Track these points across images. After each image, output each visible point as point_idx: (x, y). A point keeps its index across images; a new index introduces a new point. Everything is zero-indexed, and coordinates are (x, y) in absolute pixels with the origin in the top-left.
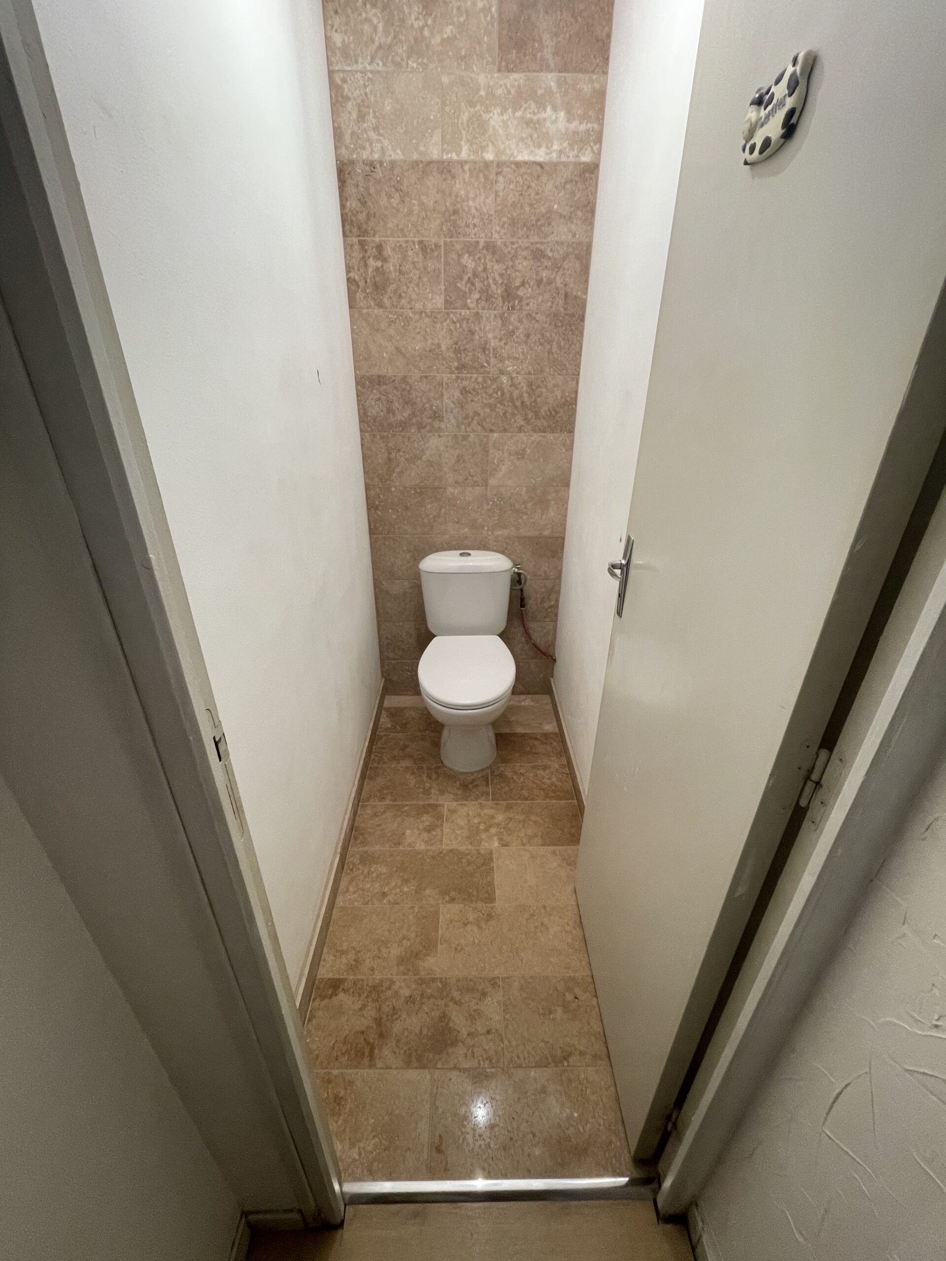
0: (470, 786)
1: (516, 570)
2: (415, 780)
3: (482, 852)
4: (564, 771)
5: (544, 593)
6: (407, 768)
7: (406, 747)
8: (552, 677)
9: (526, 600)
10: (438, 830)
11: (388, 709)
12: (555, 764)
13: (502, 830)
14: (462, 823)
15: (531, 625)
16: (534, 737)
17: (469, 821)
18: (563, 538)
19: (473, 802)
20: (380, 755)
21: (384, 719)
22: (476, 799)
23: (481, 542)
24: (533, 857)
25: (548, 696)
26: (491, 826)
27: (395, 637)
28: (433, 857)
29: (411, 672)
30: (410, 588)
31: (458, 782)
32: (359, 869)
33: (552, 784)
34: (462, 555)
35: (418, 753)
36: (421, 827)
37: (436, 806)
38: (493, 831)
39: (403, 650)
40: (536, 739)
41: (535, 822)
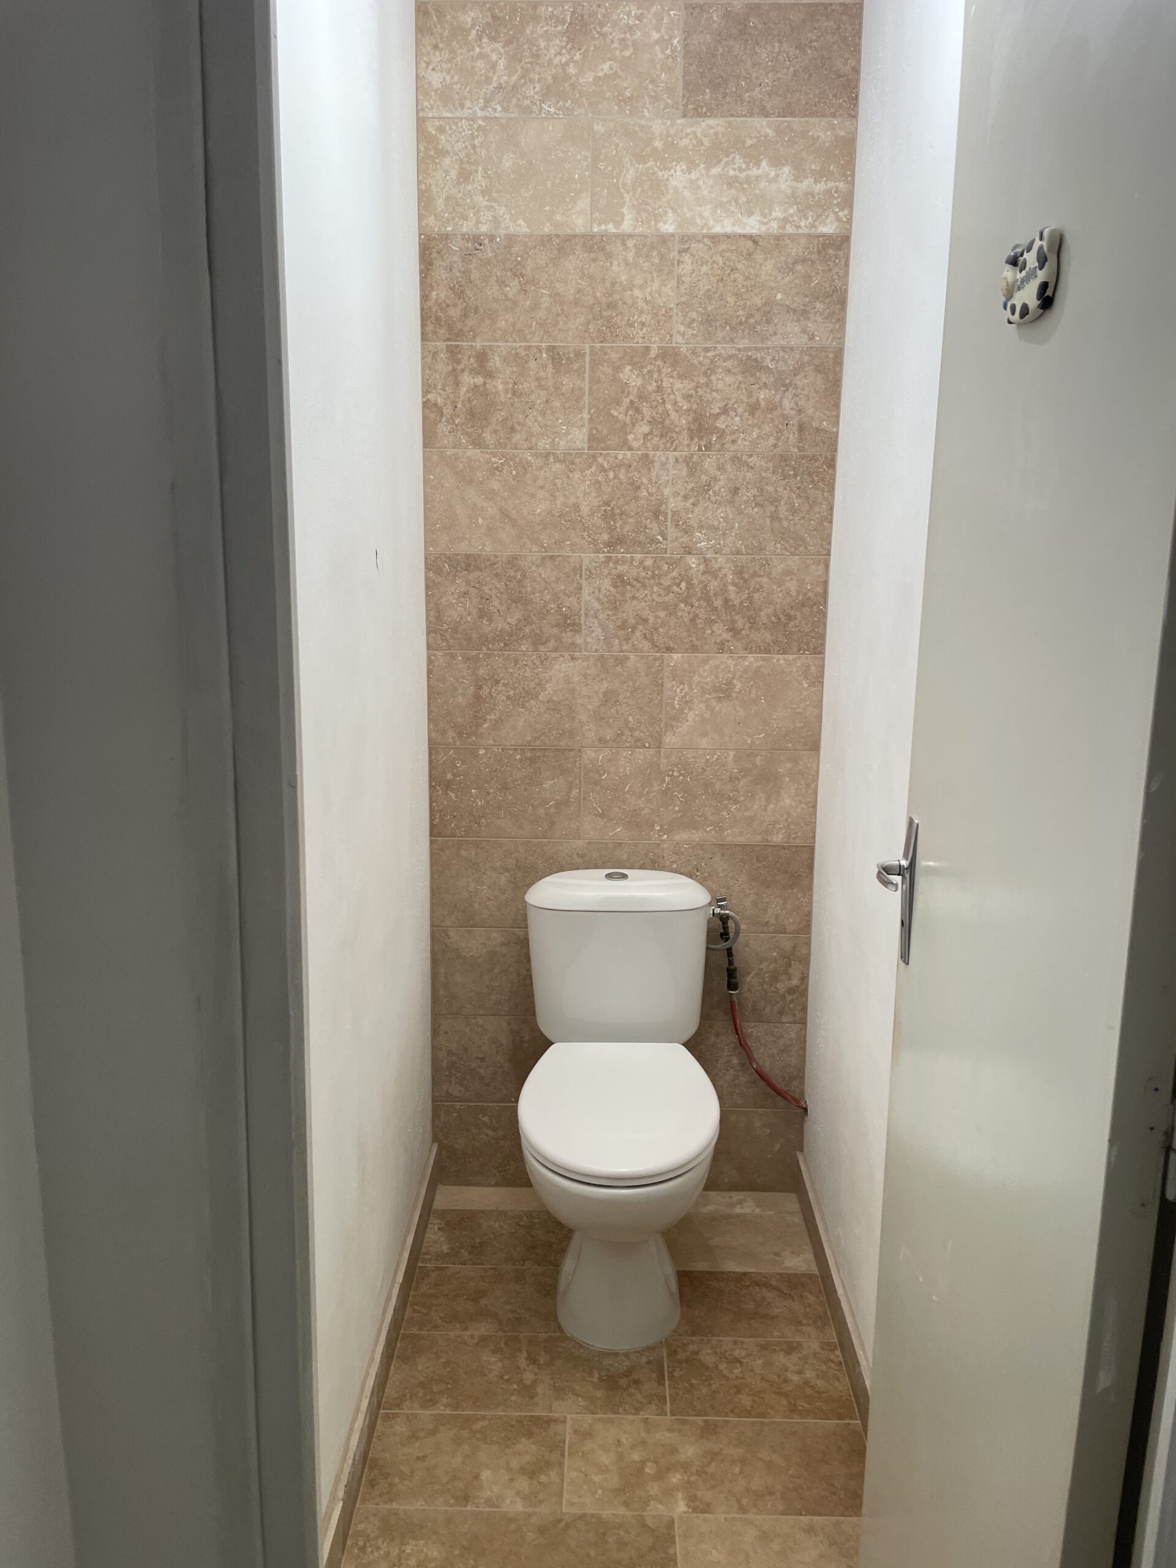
0: (623, 1382)
1: (718, 910)
2: (500, 1364)
3: (649, 1522)
4: (832, 1357)
5: (776, 961)
6: (483, 1339)
7: (483, 1293)
8: (802, 1151)
9: (738, 974)
10: (553, 1474)
11: (442, 1214)
12: (812, 1340)
13: (693, 1479)
14: (606, 1459)
15: (753, 1030)
16: (762, 1282)
17: (620, 1457)
18: (812, 849)
19: (630, 1417)
20: (424, 1311)
21: (434, 1235)
22: (637, 1411)
23: (647, 853)
24: (765, 1537)
25: (793, 1196)
26: (669, 1468)
27: (466, 1050)
28: (542, 1530)
29: (495, 1130)
30: (503, 944)
31: (596, 1373)
32: (378, 1548)
33: (807, 1383)
34: (609, 876)
35: (509, 1307)
36: (515, 1463)
37: (549, 1421)
38: (676, 1478)
39: (481, 1078)
40: (767, 1285)
41: (770, 1464)
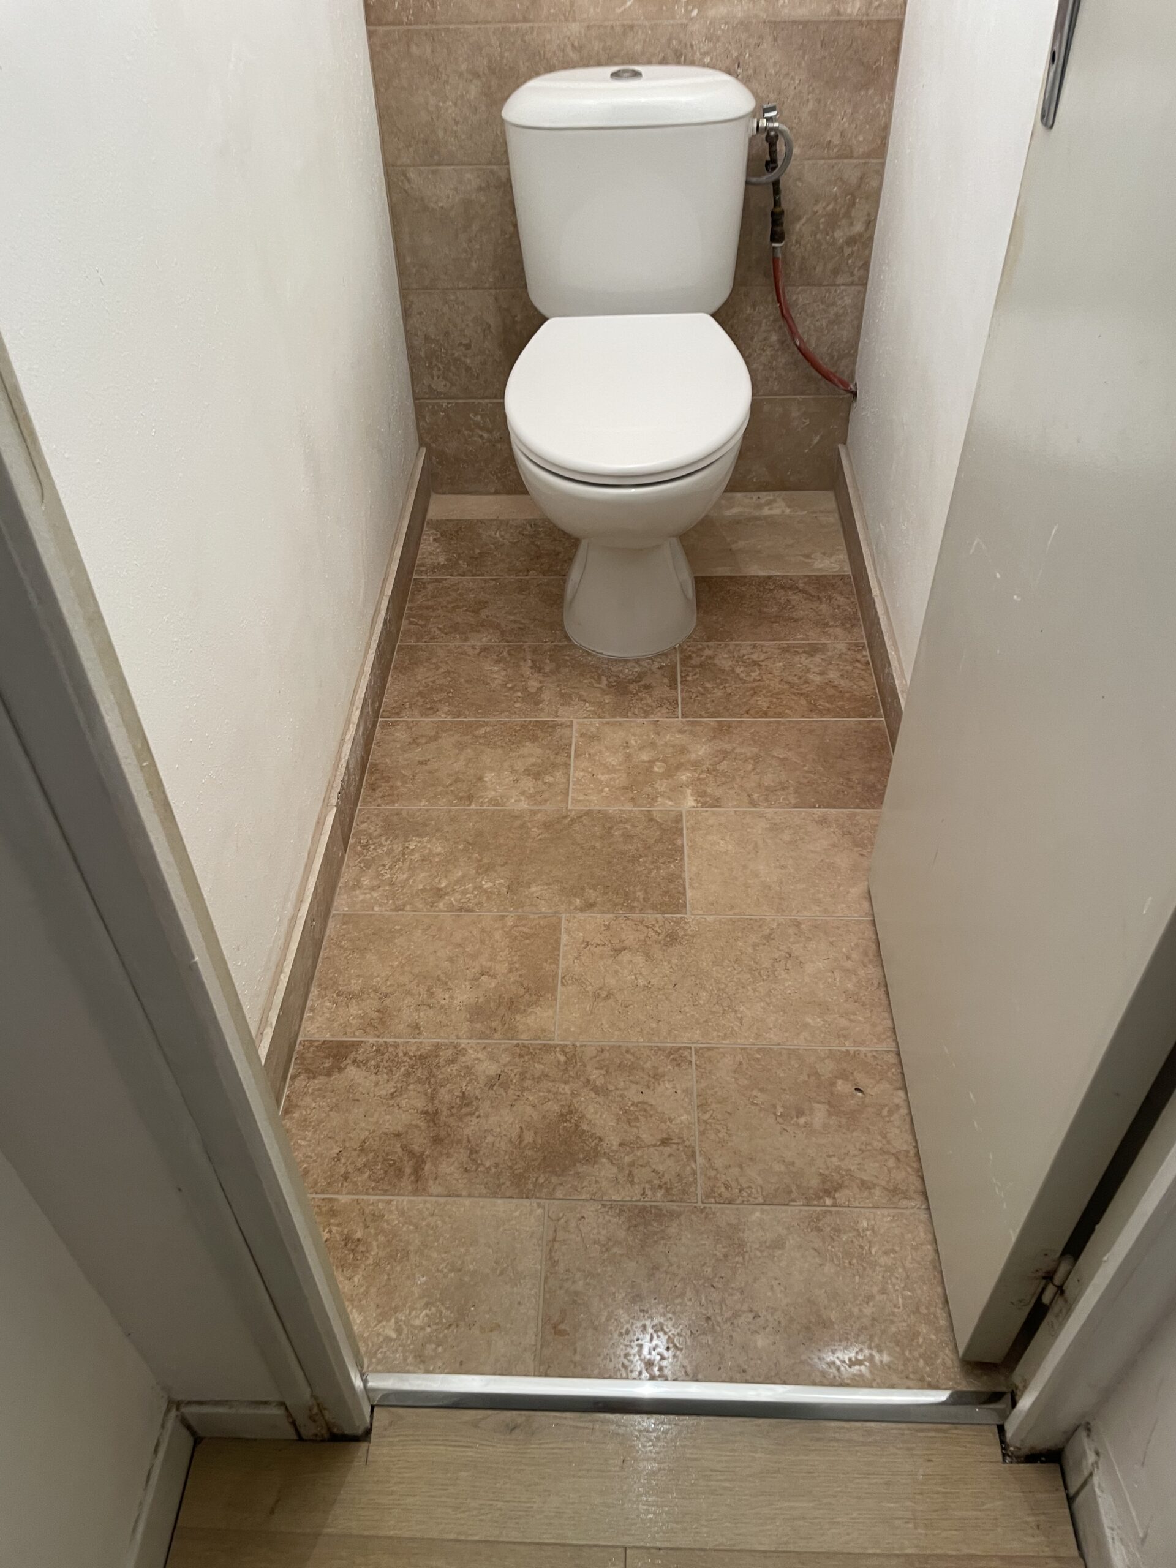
0: (633, 687)
1: (763, 123)
2: (503, 673)
3: (658, 817)
4: (859, 657)
5: (835, 198)
6: (485, 649)
7: (484, 604)
8: (845, 443)
9: (785, 220)
10: (559, 775)
11: (437, 525)
12: (838, 642)
13: (703, 776)
14: (613, 760)
15: (799, 296)
16: (789, 585)
17: (628, 756)
18: (900, 24)
19: (639, 720)
20: (421, 622)
21: (430, 548)
22: (647, 714)
23: (670, 40)
24: (775, 828)
25: (830, 494)
26: (679, 767)
27: (447, 334)
28: (547, 826)
29: (490, 431)
30: (480, 189)
31: (604, 679)
32: (381, 845)
33: (829, 683)
34: (615, 75)
35: (512, 618)
36: (520, 765)
37: (554, 726)
38: (684, 777)
39: (468, 369)
40: (794, 588)
41: (783, 761)
